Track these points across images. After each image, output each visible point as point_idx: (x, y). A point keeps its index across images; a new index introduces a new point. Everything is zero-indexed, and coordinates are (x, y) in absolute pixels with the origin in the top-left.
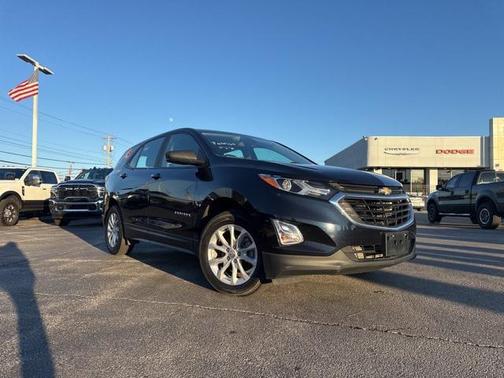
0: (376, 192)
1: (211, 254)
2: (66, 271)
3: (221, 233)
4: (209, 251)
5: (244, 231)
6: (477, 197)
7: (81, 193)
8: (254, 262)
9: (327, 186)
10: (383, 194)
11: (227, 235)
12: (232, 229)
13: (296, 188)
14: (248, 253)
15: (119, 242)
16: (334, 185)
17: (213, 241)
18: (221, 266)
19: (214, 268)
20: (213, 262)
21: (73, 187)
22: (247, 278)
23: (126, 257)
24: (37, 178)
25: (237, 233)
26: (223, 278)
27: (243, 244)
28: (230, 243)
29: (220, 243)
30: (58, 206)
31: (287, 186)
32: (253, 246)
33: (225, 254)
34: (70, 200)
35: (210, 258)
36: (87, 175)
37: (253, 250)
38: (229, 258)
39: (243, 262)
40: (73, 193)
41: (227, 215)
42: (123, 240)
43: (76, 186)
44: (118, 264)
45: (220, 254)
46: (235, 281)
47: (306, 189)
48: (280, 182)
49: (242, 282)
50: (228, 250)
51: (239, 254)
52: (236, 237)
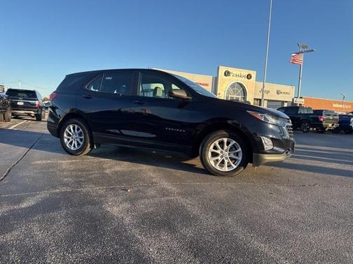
3: (217, 142)
5: (233, 142)
8: (240, 158)
11: (221, 143)
12: (225, 140)
14: (235, 154)
15: (85, 146)
17: (212, 147)
18: (216, 161)
19: (212, 162)
22: (235, 167)
25: (228, 143)
27: (231, 150)
28: (223, 148)
29: (215, 148)
32: (240, 150)
38: (222, 157)
45: (214, 155)
46: (226, 169)
47: (272, 120)
49: (231, 169)
50: (222, 152)
51: (229, 154)
52: (228, 145)
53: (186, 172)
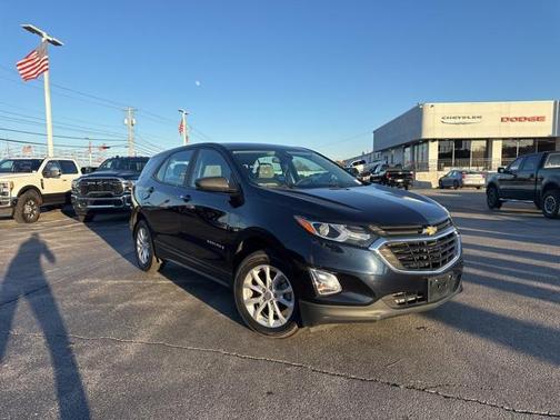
0: (420, 234)
1: (247, 294)
2: (97, 300)
3: (256, 272)
4: (245, 290)
5: (279, 274)
6: (543, 182)
7: (105, 187)
8: (291, 305)
9: (368, 231)
10: (428, 235)
11: (262, 275)
12: (267, 269)
13: (334, 233)
14: (285, 296)
15: (149, 259)
16: (375, 229)
17: (248, 281)
18: (257, 306)
19: (250, 309)
20: (249, 302)
21: (96, 181)
22: (285, 321)
23: (158, 275)
24: (56, 169)
25: (273, 274)
26: (259, 318)
27: (279, 286)
28: (265, 284)
29: (255, 283)
30: (81, 202)
31: (325, 230)
32: (290, 289)
33: (260, 295)
34: (94, 196)
35: (245, 298)
36: (110, 164)
37: (290, 293)
38: (265, 299)
39: (280, 305)
40: (96, 187)
41: (261, 255)
42: (154, 258)
43: (99, 180)
44: (150, 286)
45: (256, 295)
46: (272, 323)
47: (345, 234)
48: (317, 226)
49: (278, 324)
50: (264, 290)
51: (276, 296)
52: (272, 278)
53: (225, 317)
